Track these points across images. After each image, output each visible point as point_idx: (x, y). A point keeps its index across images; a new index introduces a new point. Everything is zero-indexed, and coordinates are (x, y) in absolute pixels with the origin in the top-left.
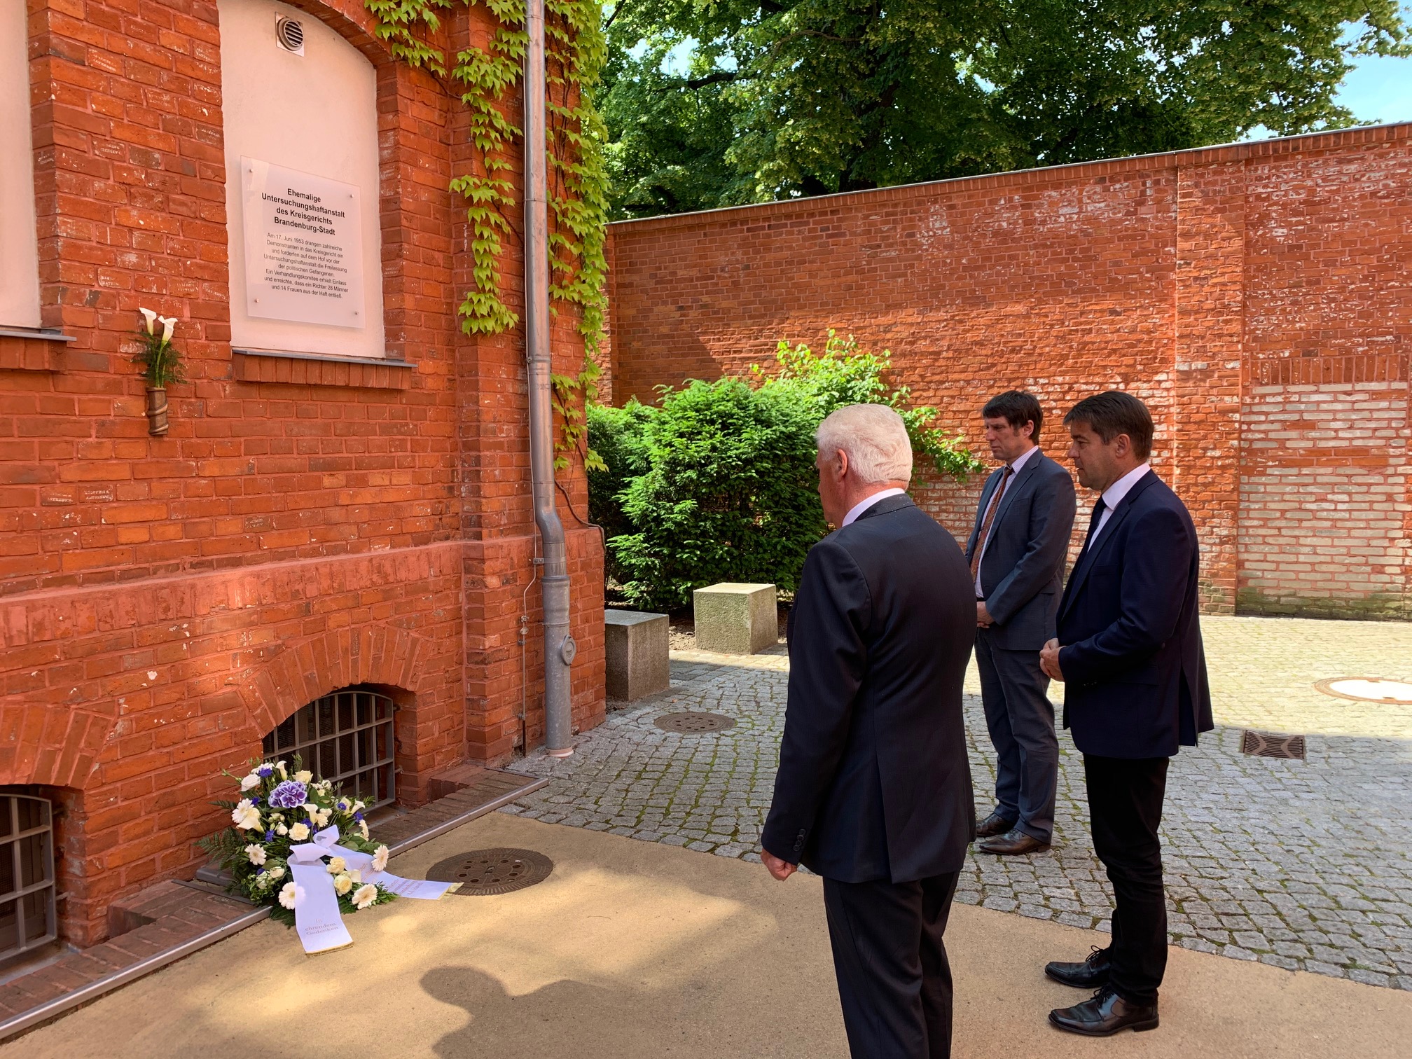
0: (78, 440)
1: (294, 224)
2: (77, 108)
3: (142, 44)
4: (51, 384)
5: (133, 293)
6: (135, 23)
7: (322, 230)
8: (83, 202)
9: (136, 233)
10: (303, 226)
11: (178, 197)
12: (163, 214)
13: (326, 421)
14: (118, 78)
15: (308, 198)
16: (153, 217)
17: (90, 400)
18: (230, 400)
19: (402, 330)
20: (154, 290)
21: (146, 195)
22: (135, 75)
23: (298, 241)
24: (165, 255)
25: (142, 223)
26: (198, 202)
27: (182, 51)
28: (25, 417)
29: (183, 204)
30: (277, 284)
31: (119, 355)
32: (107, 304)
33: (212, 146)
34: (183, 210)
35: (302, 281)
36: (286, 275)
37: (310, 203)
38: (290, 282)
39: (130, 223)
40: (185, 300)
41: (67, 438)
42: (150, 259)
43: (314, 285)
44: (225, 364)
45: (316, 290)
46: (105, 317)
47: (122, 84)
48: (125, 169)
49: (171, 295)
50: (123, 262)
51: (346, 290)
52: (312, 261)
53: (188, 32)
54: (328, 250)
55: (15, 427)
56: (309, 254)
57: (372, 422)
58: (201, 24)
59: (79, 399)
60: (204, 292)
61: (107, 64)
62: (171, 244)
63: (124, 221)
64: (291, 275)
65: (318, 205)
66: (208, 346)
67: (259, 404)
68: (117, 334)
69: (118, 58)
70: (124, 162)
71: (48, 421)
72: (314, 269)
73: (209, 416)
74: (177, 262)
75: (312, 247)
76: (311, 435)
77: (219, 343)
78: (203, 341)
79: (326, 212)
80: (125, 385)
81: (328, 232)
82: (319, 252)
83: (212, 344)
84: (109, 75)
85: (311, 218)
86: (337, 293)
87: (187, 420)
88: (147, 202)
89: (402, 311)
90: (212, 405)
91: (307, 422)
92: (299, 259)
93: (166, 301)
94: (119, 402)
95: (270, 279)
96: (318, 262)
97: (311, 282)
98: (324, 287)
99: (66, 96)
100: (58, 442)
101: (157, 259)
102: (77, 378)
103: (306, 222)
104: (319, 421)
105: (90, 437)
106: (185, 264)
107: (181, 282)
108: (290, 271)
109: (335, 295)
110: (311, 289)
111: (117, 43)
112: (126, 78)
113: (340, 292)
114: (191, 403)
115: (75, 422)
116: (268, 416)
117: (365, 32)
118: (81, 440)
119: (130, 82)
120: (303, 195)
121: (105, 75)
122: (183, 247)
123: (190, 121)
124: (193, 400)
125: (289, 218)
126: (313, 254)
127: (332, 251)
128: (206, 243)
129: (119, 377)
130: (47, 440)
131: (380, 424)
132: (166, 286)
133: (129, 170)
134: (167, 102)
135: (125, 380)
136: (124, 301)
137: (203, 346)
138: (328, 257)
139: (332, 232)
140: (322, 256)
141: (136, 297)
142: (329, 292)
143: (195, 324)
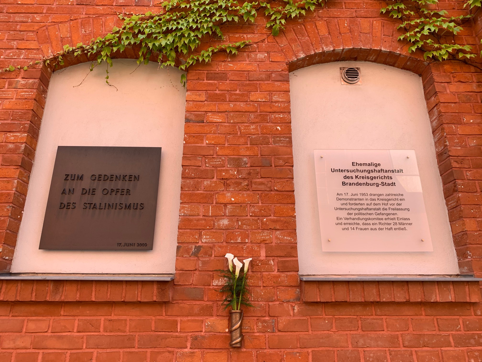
0: (177, 350)
1: (358, 184)
2: (197, 145)
3: (238, 103)
4: (164, 310)
5: (225, 244)
6: (235, 94)
7: (383, 184)
8: (196, 194)
9: (229, 206)
10: (367, 184)
11: (258, 180)
12: (248, 192)
13: (393, 333)
14: (223, 124)
15: (369, 165)
16: (241, 195)
17: (188, 321)
18: (298, 318)
19: (467, 249)
20: (239, 240)
21: (236, 183)
22: (233, 120)
23: (363, 194)
24: (249, 217)
25: (233, 199)
26: (273, 181)
27: (264, 100)
28: (144, 333)
29: (262, 184)
30: (346, 226)
31: (211, 287)
32: (206, 253)
33: (283, 146)
34: (262, 187)
35: (368, 222)
36: (354, 219)
37: (372, 168)
38: (358, 224)
39: (225, 201)
40: (263, 245)
41: (170, 349)
42: (238, 221)
43: (380, 223)
44: (294, 289)
45: (381, 227)
46: (204, 263)
47: (225, 126)
48: (224, 171)
49: (251, 242)
50: (219, 225)
51: (410, 224)
52: (377, 207)
53: (268, 90)
54: (390, 197)
55: (137, 341)
56: (373, 202)
57: (443, 333)
58: (276, 83)
59: (181, 320)
60: (277, 238)
61: (217, 119)
62: (253, 209)
63: (222, 201)
64: (359, 219)
65: (379, 168)
66: (280, 276)
67: (325, 319)
68: (211, 273)
69: (223, 114)
70: (224, 167)
71: (158, 336)
72: (379, 212)
73: (279, 331)
74: (256, 221)
75: (376, 197)
76: (378, 346)
77: (288, 273)
78: (276, 273)
79: (386, 171)
80: (215, 309)
81: (389, 185)
82: (382, 200)
83: (283, 275)
84: (217, 124)
85: (372, 178)
86: (402, 227)
87: (261, 334)
88: (237, 186)
89: (465, 233)
90: (283, 321)
91: (373, 334)
92: (365, 207)
93: (248, 247)
94: (210, 321)
95: (341, 224)
96: (382, 207)
97: (377, 222)
98: (389, 224)
99: (192, 140)
100: (163, 352)
101: (242, 221)
102: (181, 305)
103: (369, 181)
104: (385, 333)
105: (186, 348)
106: (262, 221)
107: (259, 233)
108: (357, 217)
109: (399, 229)
110: (377, 227)
111: (224, 107)
112: (228, 123)
113: (405, 226)
114: (265, 321)
115: (177, 337)
116: (334, 329)
117: (400, 54)
118: (179, 350)
119: (230, 124)
120: (365, 164)
121: (215, 124)
122: (261, 210)
123: (268, 136)
124: (267, 318)
125: (355, 181)
126: (377, 202)
127: (394, 197)
128: (278, 205)
129: (211, 303)
130: (156, 350)
131: (453, 336)
132: (248, 237)
133: (227, 171)
134: (253, 129)
135: (215, 305)
136: (217, 250)
137: (275, 277)
138: (390, 202)
139: (393, 184)
140: (386, 202)
141: (226, 247)
142: (394, 227)
143: (268, 261)
